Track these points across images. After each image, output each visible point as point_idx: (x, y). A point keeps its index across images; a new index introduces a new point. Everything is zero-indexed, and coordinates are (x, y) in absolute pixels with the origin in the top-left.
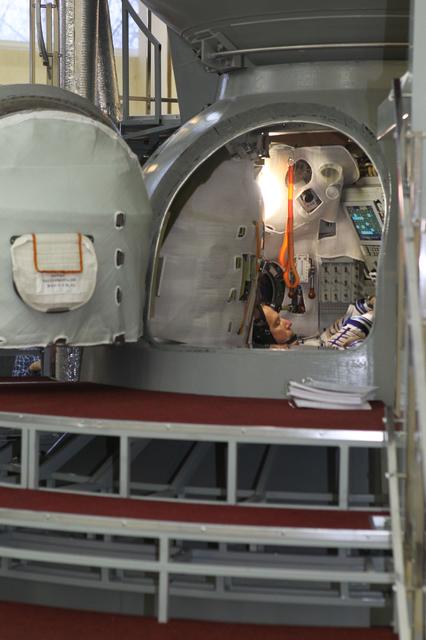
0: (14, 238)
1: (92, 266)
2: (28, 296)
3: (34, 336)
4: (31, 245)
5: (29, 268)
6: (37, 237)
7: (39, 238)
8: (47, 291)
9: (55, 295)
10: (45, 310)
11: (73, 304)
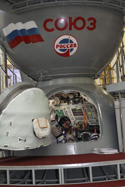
0: (33, 120)
1: (49, 125)
2: (38, 134)
3: (37, 145)
4: (37, 121)
5: (38, 127)
6: (38, 119)
7: (39, 119)
8: (42, 133)
9: (43, 134)
10: (41, 138)
11: (46, 136)
